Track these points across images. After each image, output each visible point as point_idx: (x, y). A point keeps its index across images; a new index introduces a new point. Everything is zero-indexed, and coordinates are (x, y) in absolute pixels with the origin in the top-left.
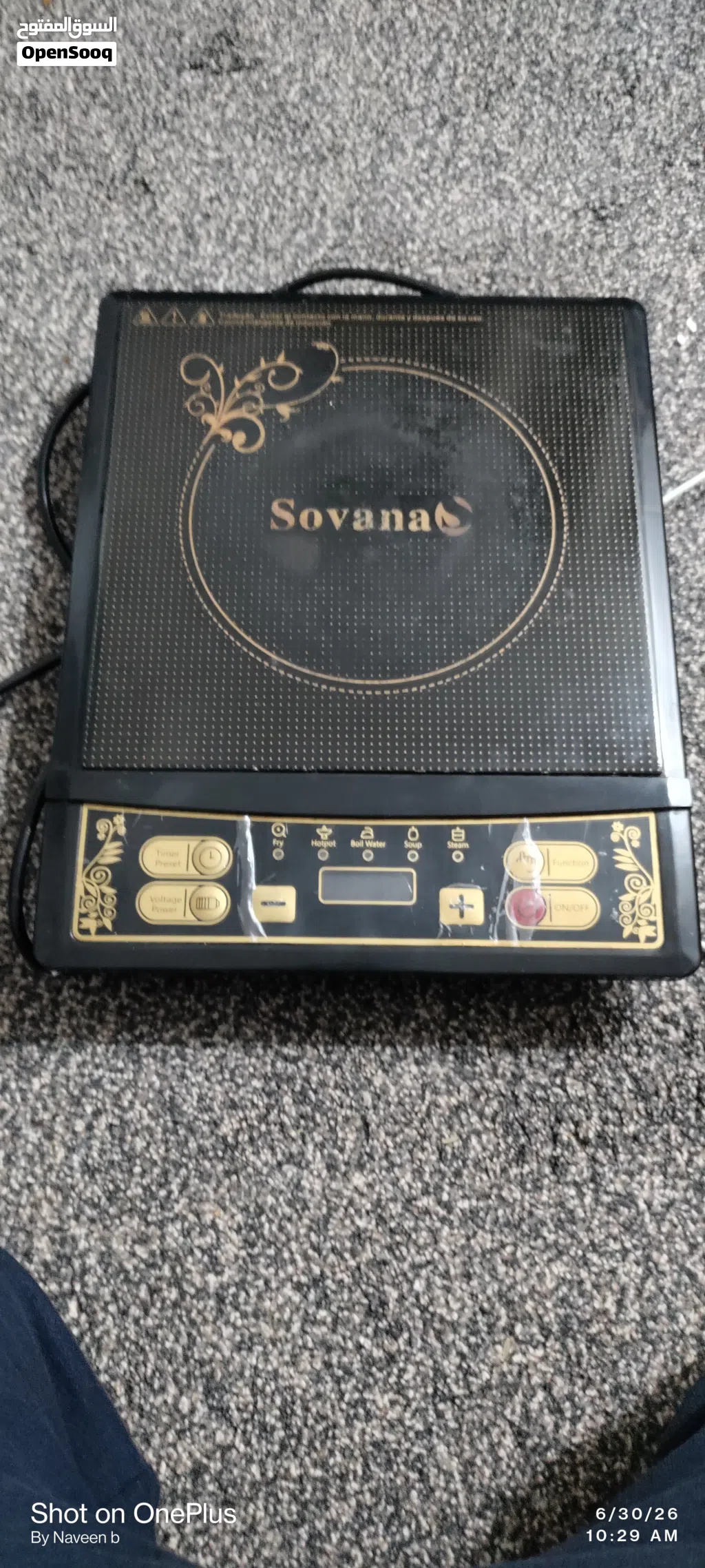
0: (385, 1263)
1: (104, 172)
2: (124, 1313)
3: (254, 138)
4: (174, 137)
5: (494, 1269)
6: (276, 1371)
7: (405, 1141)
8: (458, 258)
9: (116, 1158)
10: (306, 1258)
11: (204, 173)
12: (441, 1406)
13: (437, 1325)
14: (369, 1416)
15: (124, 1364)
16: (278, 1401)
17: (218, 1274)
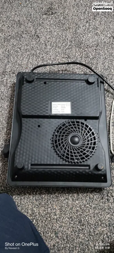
0: (81, 215)
1: (31, 34)
2: (42, 222)
3: (56, 27)
4: (42, 27)
5: (98, 216)
6: (65, 231)
7: (84, 196)
9: (40, 198)
10: (69, 214)
11: (47, 34)
12: (90, 237)
13: (90, 224)
14: (79, 238)
15: (43, 230)
16: (66, 235)
17: (56, 216)
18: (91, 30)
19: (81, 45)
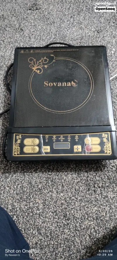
0: (67, 208)
1: (15, 28)
2: (24, 218)
3: (40, 21)
4: (27, 21)
5: (85, 209)
6: (49, 227)
7: (69, 188)
8: (74, 40)
9: (21, 192)
10: (53, 208)
11: (32, 27)
12: (77, 232)
13: (75, 218)
14: (64, 234)
15: (24, 226)
16: (49, 231)
17: (39, 211)
18: (76, 25)
19: (65, 38)
